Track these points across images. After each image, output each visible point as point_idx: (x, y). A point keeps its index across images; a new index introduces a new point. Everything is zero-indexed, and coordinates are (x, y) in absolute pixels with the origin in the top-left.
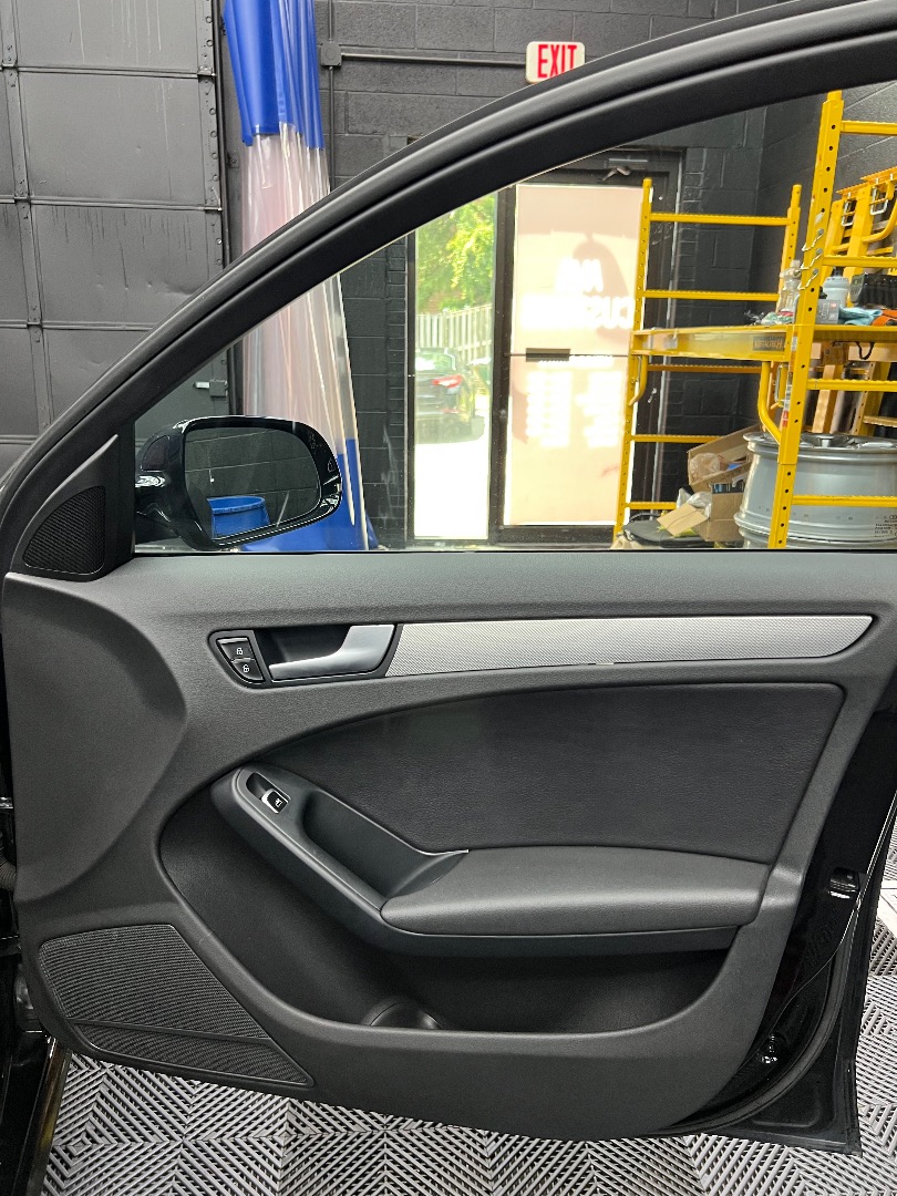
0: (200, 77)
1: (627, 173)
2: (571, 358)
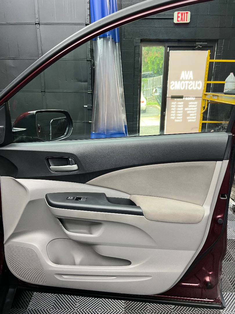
0: (86, 25)
1: (201, 47)
2: (184, 98)
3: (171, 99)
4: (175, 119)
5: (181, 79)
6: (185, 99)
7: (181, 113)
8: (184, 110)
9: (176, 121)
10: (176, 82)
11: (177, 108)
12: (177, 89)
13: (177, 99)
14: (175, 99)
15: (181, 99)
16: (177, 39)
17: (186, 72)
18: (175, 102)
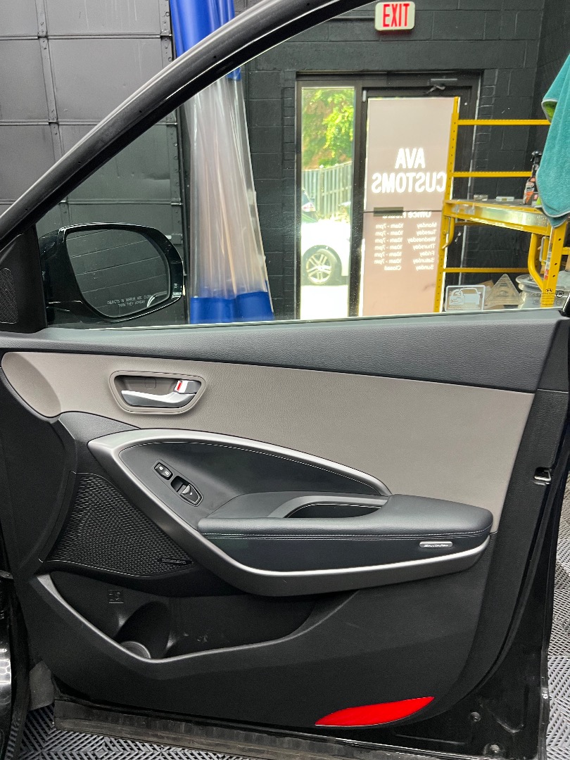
0: (162, 37)
1: (443, 88)
2: (404, 214)
3: (374, 216)
4: (383, 265)
5: (397, 167)
6: (407, 216)
7: (400, 250)
8: (404, 243)
9: (386, 268)
10: (385, 175)
12: (388, 191)
13: (389, 217)
14: (385, 217)
15: (398, 217)
16: (385, 71)
17: (407, 150)
18: (385, 224)
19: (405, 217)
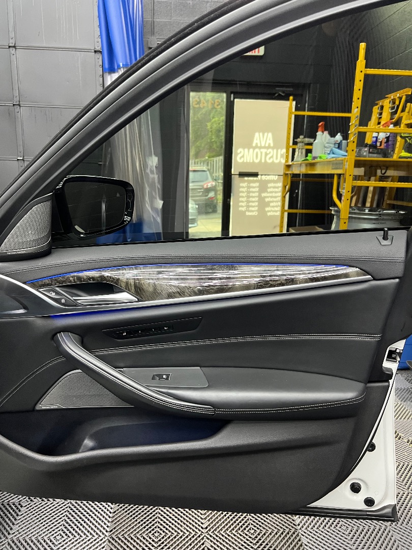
0: (95, 52)
1: (284, 95)
2: (259, 176)
3: (239, 177)
4: (245, 211)
5: (254, 145)
7: (256, 201)
8: (259, 196)
9: (248, 213)
10: (246, 150)
11: (249, 192)
12: (248, 161)
13: (249, 178)
14: (246, 178)
15: (255, 179)
16: (246, 82)
17: (261, 134)
18: (246, 183)
19: (260, 179)
